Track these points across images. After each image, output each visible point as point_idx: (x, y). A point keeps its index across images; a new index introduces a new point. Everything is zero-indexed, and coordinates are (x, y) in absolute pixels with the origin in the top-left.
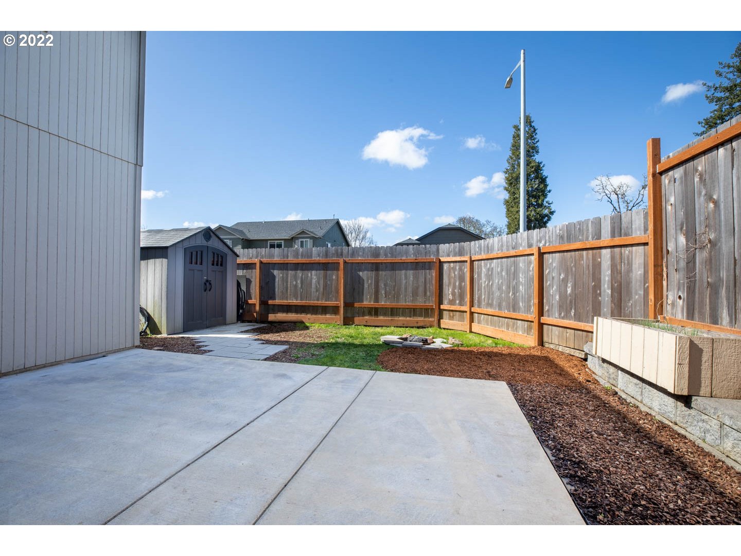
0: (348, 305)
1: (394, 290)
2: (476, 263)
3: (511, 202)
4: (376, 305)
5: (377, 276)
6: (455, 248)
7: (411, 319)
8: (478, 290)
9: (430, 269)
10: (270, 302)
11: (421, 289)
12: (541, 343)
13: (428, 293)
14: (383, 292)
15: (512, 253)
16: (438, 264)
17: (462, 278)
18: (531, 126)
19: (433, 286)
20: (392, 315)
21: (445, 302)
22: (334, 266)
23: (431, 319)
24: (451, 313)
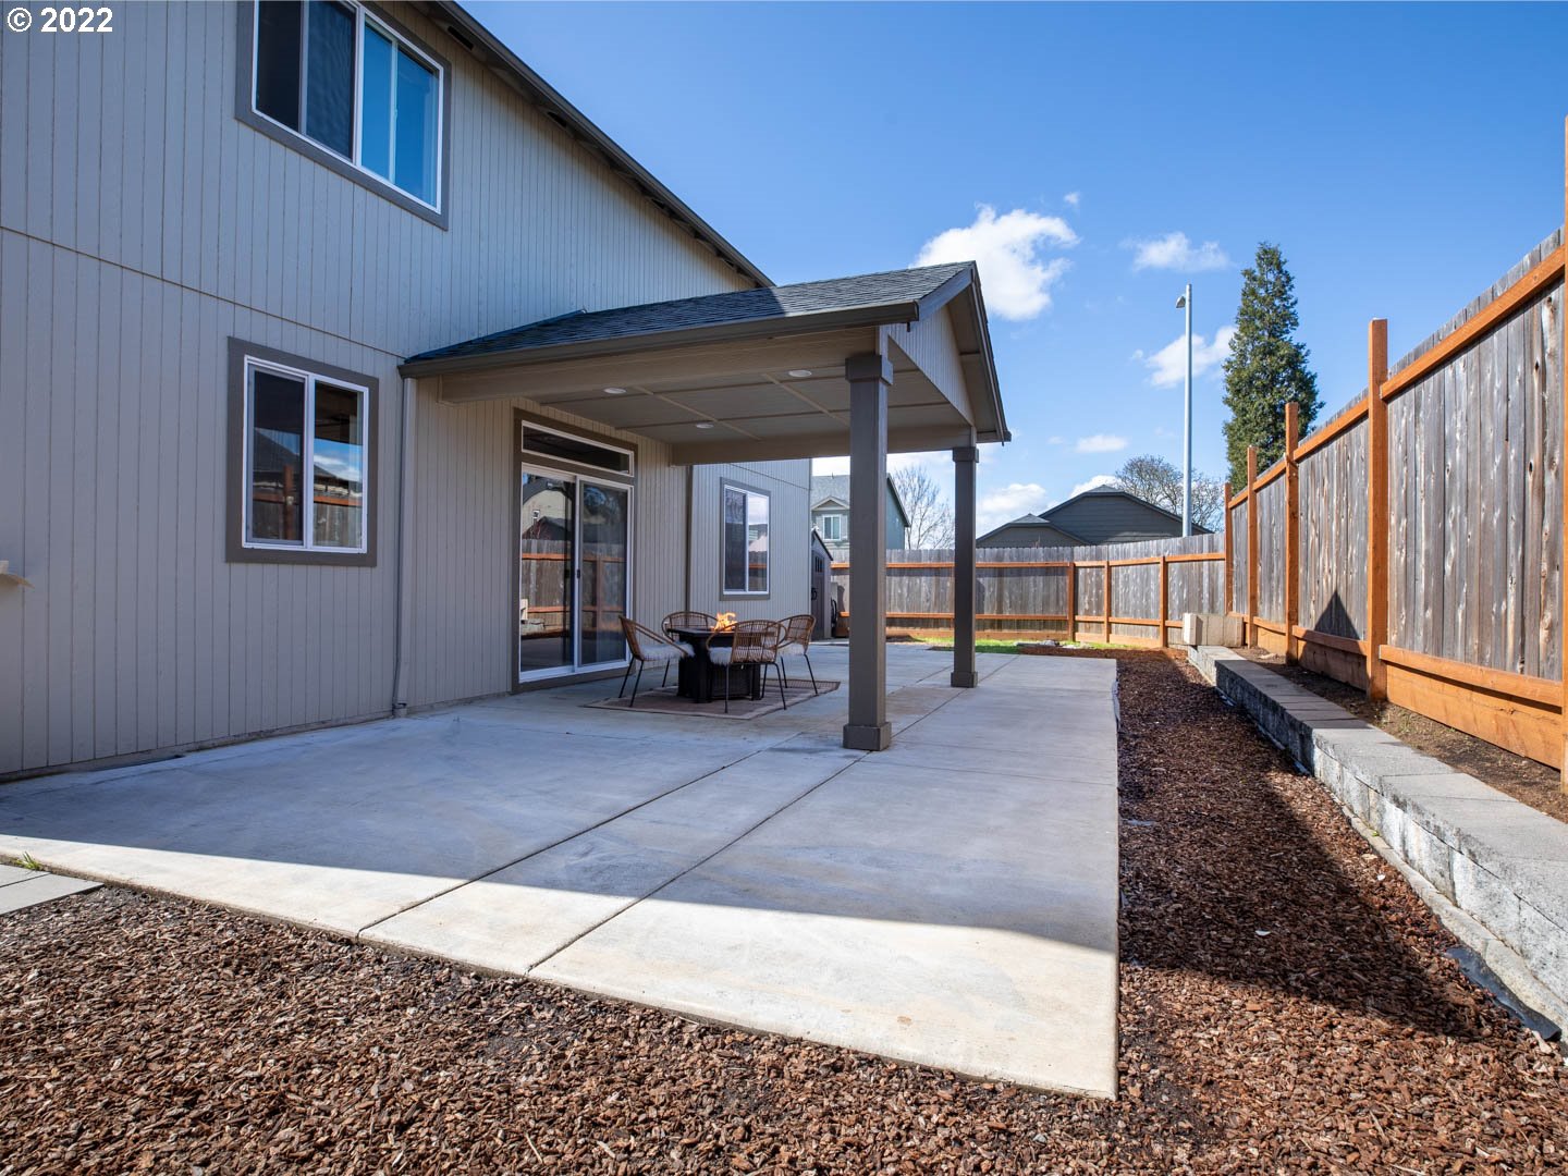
1: (1021, 599)
2: (1114, 569)
3: (1239, 430)
4: (1000, 617)
5: (1001, 583)
6: (1092, 551)
7: (1041, 632)
8: (1116, 598)
9: (1063, 574)
11: (1053, 598)
12: (1166, 644)
13: (1061, 603)
14: (1008, 602)
15: (1145, 560)
16: (1072, 570)
17: (1099, 586)
18: (1281, 272)
19: (1066, 595)
20: (1019, 628)
21: (1081, 612)
23: (1064, 632)
24: (1088, 625)
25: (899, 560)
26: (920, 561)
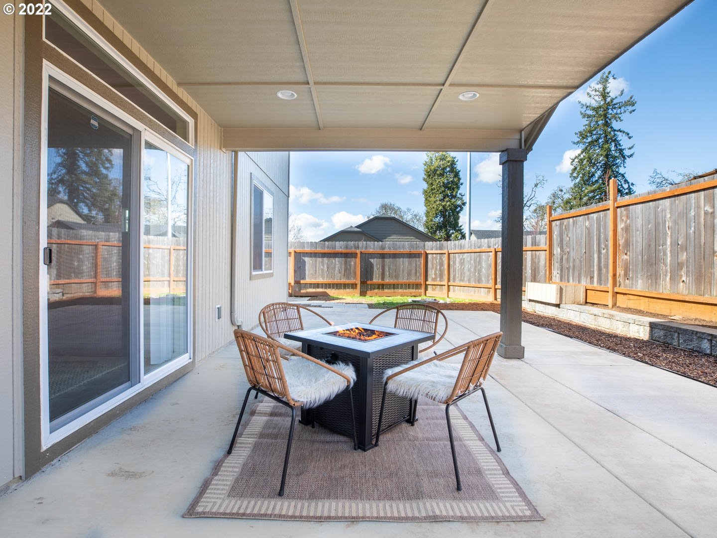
0: (363, 283)
1: (395, 272)
2: (452, 255)
3: (429, 193)
4: (383, 282)
5: (383, 262)
6: (436, 244)
8: (453, 271)
9: (419, 257)
10: (302, 282)
11: (413, 271)
13: (418, 274)
14: (388, 273)
16: (424, 255)
17: (441, 264)
19: (421, 269)
20: (394, 288)
21: (430, 279)
22: (354, 255)
23: (420, 291)
24: (434, 287)
25: (322, 248)
26: (335, 249)
